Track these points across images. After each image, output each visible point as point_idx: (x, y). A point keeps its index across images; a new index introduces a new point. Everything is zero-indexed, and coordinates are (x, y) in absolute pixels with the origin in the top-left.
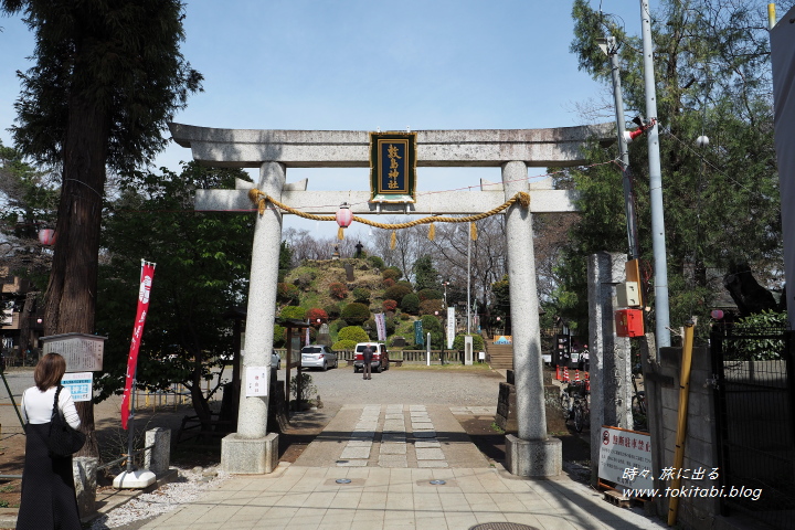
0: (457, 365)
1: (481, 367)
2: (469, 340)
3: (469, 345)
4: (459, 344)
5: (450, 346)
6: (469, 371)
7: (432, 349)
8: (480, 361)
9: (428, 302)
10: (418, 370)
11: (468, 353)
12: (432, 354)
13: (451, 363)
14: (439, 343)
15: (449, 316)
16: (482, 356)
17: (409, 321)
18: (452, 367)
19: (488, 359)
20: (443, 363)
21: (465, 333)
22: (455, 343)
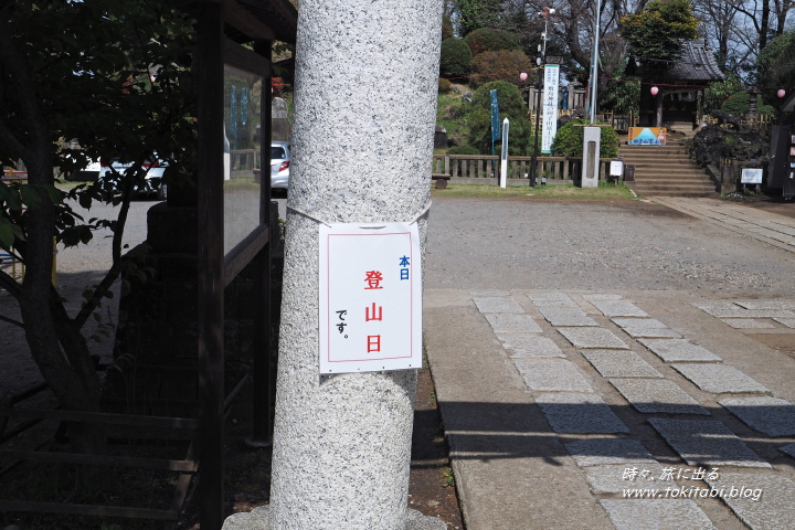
0: (565, 188)
1: (613, 191)
2: (592, 134)
3: (592, 144)
4: (569, 145)
5: (546, 147)
6: (592, 201)
7: (510, 153)
8: (612, 180)
9: (490, 55)
10: (486, 196)
11: (590, 162)
12: (509, 162)
13: (549, 182)
14: (525, 141)
15: (547, 84)
16: (616, 169)
17: (451, 96)
18: (556, 192)
19: (628, 175)
20: (533, 184)
21: (582, 116)
22: (557, 141)
